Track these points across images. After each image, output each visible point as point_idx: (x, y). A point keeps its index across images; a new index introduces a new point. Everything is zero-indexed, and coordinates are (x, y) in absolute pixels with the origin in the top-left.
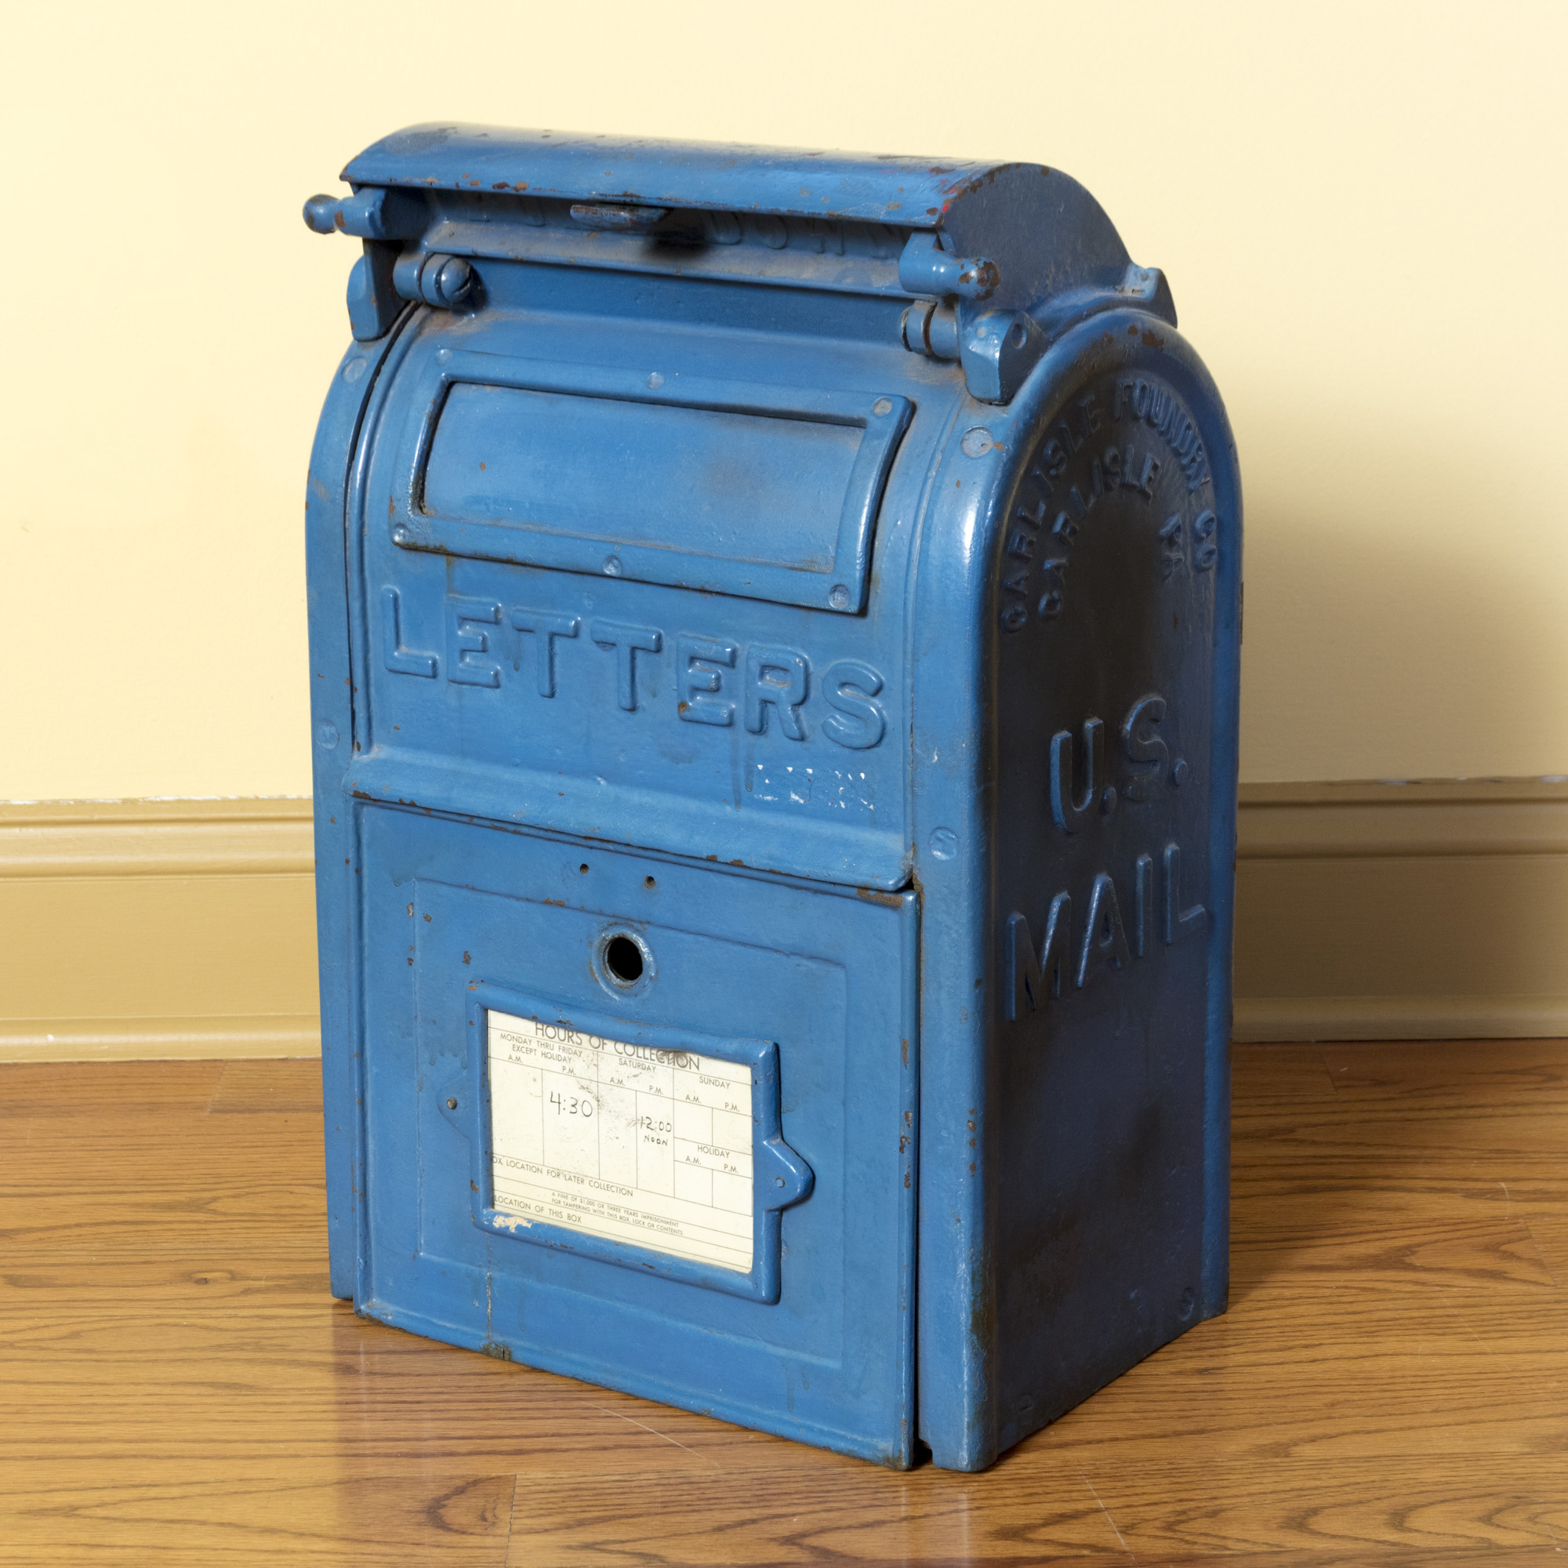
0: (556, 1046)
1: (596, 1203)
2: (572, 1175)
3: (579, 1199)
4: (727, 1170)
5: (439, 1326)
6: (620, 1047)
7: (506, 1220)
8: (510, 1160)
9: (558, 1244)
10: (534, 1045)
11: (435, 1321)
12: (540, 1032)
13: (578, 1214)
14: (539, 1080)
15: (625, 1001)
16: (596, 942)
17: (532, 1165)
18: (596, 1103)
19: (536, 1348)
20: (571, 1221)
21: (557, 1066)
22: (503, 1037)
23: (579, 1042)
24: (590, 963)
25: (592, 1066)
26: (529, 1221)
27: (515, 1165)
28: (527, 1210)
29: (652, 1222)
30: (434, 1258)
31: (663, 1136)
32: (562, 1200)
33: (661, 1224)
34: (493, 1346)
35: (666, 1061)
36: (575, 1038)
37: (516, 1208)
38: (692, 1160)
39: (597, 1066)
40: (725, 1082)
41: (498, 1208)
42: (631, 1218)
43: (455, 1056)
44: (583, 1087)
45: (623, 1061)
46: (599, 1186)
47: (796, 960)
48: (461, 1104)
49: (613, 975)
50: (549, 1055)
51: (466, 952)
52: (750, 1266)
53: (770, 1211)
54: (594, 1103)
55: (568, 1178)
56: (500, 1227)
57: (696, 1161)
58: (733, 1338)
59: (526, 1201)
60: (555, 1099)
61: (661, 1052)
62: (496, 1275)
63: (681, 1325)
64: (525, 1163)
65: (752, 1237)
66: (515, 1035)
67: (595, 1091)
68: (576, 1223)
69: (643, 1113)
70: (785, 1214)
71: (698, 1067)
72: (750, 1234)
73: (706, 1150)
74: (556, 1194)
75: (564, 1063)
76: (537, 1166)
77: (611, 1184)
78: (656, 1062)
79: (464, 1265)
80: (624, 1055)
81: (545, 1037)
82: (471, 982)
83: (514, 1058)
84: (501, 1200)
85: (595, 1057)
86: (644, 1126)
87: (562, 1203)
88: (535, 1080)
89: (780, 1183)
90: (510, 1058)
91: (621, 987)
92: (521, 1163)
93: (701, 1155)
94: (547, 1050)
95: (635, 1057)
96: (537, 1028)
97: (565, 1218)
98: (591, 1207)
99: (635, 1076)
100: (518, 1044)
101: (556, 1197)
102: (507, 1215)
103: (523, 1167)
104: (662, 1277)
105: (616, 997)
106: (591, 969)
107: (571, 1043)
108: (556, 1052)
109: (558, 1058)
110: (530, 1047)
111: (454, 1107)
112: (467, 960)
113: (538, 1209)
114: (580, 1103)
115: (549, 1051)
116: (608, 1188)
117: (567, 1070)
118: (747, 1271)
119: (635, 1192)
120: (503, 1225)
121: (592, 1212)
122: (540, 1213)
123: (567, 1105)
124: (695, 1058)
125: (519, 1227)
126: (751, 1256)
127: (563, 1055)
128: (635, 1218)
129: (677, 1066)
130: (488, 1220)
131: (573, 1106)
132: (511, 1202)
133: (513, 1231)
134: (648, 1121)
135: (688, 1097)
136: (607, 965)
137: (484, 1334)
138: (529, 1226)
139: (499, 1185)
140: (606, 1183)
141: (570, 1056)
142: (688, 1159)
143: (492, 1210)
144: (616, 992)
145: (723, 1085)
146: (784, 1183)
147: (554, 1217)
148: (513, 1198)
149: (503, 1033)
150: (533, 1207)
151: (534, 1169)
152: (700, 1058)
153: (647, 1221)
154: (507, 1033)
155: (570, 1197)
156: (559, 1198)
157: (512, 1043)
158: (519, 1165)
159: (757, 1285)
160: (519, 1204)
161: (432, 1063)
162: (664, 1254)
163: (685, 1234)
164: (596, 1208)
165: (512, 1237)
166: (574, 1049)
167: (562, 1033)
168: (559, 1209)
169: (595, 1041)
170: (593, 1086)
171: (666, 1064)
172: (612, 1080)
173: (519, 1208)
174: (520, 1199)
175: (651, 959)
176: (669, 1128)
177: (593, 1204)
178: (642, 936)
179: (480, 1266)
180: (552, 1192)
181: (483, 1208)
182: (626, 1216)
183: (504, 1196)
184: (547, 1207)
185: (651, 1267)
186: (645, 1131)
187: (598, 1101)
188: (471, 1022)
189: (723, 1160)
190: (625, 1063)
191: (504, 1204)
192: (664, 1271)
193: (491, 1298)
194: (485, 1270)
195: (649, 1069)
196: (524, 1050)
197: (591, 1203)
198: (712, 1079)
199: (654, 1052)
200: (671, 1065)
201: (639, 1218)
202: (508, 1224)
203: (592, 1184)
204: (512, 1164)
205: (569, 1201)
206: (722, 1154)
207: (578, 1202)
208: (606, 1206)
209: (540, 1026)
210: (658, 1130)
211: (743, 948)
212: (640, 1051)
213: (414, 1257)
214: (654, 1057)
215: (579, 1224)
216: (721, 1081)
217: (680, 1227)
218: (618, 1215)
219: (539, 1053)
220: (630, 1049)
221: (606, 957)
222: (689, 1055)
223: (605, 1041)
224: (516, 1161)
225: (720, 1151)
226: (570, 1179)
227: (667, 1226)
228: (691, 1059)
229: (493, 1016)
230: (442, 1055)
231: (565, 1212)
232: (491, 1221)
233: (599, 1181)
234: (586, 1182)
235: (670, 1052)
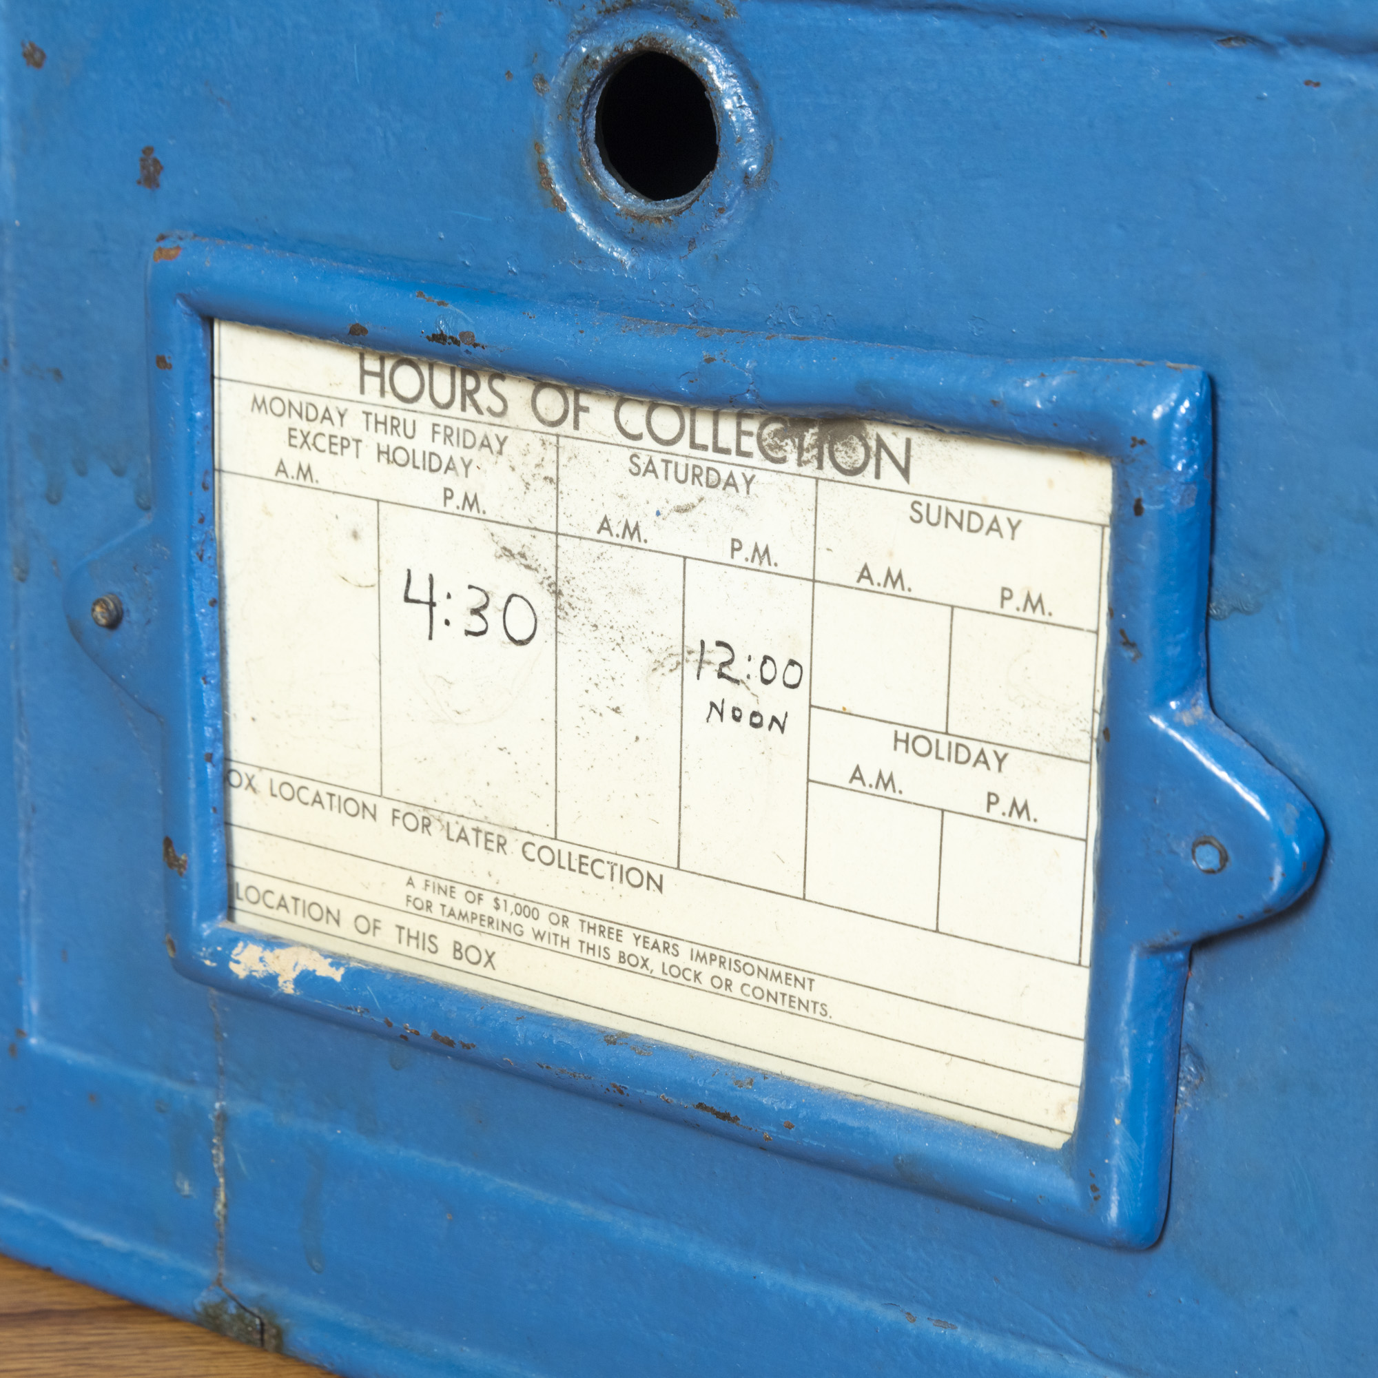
0: (424, 425)
1: (544, 912)
2: (469, 826)
3: (488, 898)
4: (996, 812)
5: (84, 1243)
6: (634, 415)
7: (268, 955)
8: (278, 779)
9: (425, 1032)
10: (354, 426)
11: (72, 1225)
12: (372, 383)
13: (487, 943)
14: (369, 533)
15: (653, 263)
16: (559, 79)
17: (345, 794)
18: (550, 601)
19: (355, 1320)
20: (463, 965)
21: (426, 487)
22: (259, 404)
23: (497, 406)
24: (538, 147)
25: (538, 484)
26: (337, 960)
27: (296, 794)
28: (332, 927)
29: (725, 974)
30: (69, 1054)
31: (773, 701)
32: (438, 899)
33: (754, 981)
34: (232, 1308)
35: (792, 457)
36: (484, 396)
37: (299, 919)
38: (871, 778)
39: (554, 481)
40: (1002, 517)
41: (245, 918)
42: (657, 959)
43: (119, 472)
44: (508, 552)
45: (643, 461)
46: (555, 860)
47: (1304, 63)
48: (133, 615)
49: (613, 183)
50: (401, 457)
51: (148, 151)
52: (1069, 1121)
53: (1158, 950)
54: (544, 601)
55: (454, 833)
56: (250, 977)
57: (887, 781)
58: (985, 1343)
59: (326, 901)
60: (419, 590)
61: (774, 427)
62: (241, 1108)
63: (806, 1288)
64: (323, 790)
65: (1080, 1029)
66: (296, 399)
67: (549, 563)
68: (479, 969)
69: (704, 628)
70: (1201, 960)
71: (905, 472)
72: (1077, 1021)
73: (922, 746)
74: (419, 880)
75: (449, 479)
76: (360, 798)
77: (593, 855)
78: (758, 459)
79: (151, 1078)
80: (647, 442)
81: (390, 399)
82: (162, 238)
83: (292, 469)
84: (253, 895)
85: (551, 454)
86: (709, 672)
87: (436, 911)
88: (355, 535)
89: (1207, 858)
90: (281, 469)
91: (640, 218)
92: (314, 787)
93: (904, 765)
94: (393, 441)
95: (683, 446)
96: (364, 372)
97: (445, 955)
98: (528, 924)
99: (681, 510)
100: (303, 425)
101: (414, 893)
102: (271, 942)
103: (317, 800)
104: (763, 1147)
105: (619, 253)
106: (541, 167)
107: (471, 412)
108: (422, 443)
109: (431, 464)
110: (340, 432)
111: (114, 623)
112: (151, 174)
113: (363, 924)
114: (498, 602)
115: (403, 441)
116: (583, 865)
117: (458, 499)
118: (1056, 1141)
119: (671, 878)
120: (260, 971)
121: (528, 937)
122: (368, 938)
123: (456, 609)
124: (895, 439)
125: (306, 979)
126: (1075, 1093)
127: (445, 451)
128: (669, 959)
129: (829, 470)
130: (214, 956)
131: (476, 611)
132: (282, 904)
133: (289, 989)
134: (723, 655)
135: (865, 573)
136: (595, 150)
137: (205, 1273)
138: (337, 975)
139: (246, 850)
140: (577, 851)
141: (468, 455)
142: (857, 775)
143: (222, 924)
144: (624, 238)
145: (994, 527)
146: (1224, 859)
147: (412, 950)
148: (289, 891)
149: (261, 393)
150: (347, 917)
151: (351, 807)
152: (917, 437)
153: (708, 970)
154: (269, 394)
155: (460, 890)
156: (429, 895)
157: (285, 422)
158: (307, 796)
159: (1095, 1193)
160: (307, 909)
161: (53, 498)
162: (765, 1075)
163: (836, 1014)
164: (543, 925)
165: (284, 1004)
166: (480, 431)
167: (442, 381)
168: (427, 927)
169: (551, 402)
170: (542, 549)
171: (791, 464)
172: (605, 525)
173: (308, 922)
174: (308, 896)
175: (748, 114)
176: (793, 675)
177: (533, 914)
178: (719, 38)
179: (192, 1082)
180: (405, 875)
181: (202, 918)
182: (640, 951)
183: (263, 884)
184: (389, 921)
185: (725, 1116)
186: (711, 687)
187: (558, 593)
188: (161, 362)
189: (979, 780)
190: (651, 469)
191: (260, 908)
192: (768, 1131)
193: (225, 1170)
194: (208, 1094)
195: (731, 483)
196: (323, 443)
197: (528, 910)
198: (955, 509)
199: (751, 425)
200: (810, 469)
201: (684, 960)
202: (274, 967)
203: (532, 852)
204: (287, 792)
205: (460, 904)
206: (982, 759)
207: (486, 908)
208: (574, 920)
209: (372, 364)
210: (755, 682)
211: (1093, 40)
212: (704, 426)
213: (13, 1050)
214: (749, 444)
215: (488, 971)
216: (988, 515)
217: (821, 991)
218: (615, 948)
219: (369, 451)
220: (666, 421)
221: (592, 123)
222: (874, 431)
223: (584, 400)
224: (297, 783)
225: (975, 749)
226: (463, 837)
227: (775, 987)
228: (881, 444)
229: (227, 337)
230: (82, 473)
231: (447, 936)
232: (224, 959)
233: (555, 846)
234: (514, 846)
235: (807, 422)
